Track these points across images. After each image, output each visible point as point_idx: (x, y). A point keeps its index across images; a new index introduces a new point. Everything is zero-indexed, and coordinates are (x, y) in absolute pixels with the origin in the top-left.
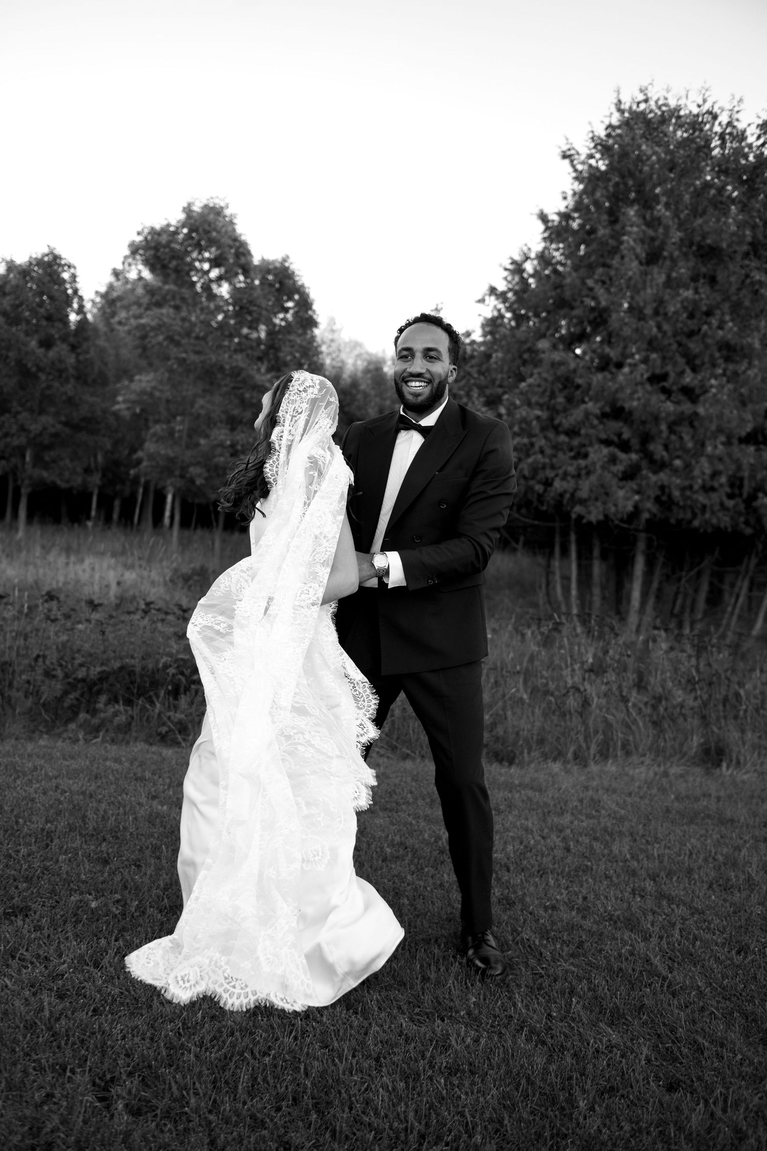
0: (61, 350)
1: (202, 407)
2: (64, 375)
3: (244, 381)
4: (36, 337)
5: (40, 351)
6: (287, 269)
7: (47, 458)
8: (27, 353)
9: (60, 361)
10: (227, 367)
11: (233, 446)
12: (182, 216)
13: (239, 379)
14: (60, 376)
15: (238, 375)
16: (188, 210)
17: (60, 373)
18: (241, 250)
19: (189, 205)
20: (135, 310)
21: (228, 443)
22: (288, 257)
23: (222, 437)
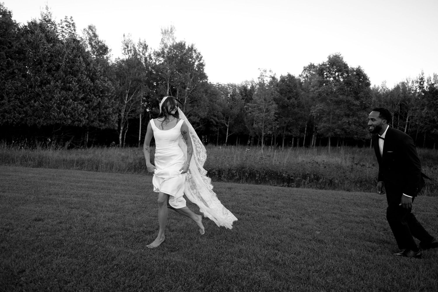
0: (293, 100)
1: (338, 112)
2: (294, 106)
3: (350, 104)
4: (286, 97)
5: (288, 101)
6: (360, 70)
7: (289, 129)
8: (285, 102)
9: (293, 103)
10: (345, 100)
11: (348, 122)
12: (327, 60)
13: (349, 103)
14: (293, 107)
15: (349, 102)
16: (330, 58)
17: (293, 106)
18: (346, 66)
19: (329, 56)
20: (316, 87)
21: (347, 121)
22: (360, 66)
23: (345, 120)
